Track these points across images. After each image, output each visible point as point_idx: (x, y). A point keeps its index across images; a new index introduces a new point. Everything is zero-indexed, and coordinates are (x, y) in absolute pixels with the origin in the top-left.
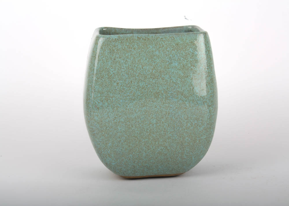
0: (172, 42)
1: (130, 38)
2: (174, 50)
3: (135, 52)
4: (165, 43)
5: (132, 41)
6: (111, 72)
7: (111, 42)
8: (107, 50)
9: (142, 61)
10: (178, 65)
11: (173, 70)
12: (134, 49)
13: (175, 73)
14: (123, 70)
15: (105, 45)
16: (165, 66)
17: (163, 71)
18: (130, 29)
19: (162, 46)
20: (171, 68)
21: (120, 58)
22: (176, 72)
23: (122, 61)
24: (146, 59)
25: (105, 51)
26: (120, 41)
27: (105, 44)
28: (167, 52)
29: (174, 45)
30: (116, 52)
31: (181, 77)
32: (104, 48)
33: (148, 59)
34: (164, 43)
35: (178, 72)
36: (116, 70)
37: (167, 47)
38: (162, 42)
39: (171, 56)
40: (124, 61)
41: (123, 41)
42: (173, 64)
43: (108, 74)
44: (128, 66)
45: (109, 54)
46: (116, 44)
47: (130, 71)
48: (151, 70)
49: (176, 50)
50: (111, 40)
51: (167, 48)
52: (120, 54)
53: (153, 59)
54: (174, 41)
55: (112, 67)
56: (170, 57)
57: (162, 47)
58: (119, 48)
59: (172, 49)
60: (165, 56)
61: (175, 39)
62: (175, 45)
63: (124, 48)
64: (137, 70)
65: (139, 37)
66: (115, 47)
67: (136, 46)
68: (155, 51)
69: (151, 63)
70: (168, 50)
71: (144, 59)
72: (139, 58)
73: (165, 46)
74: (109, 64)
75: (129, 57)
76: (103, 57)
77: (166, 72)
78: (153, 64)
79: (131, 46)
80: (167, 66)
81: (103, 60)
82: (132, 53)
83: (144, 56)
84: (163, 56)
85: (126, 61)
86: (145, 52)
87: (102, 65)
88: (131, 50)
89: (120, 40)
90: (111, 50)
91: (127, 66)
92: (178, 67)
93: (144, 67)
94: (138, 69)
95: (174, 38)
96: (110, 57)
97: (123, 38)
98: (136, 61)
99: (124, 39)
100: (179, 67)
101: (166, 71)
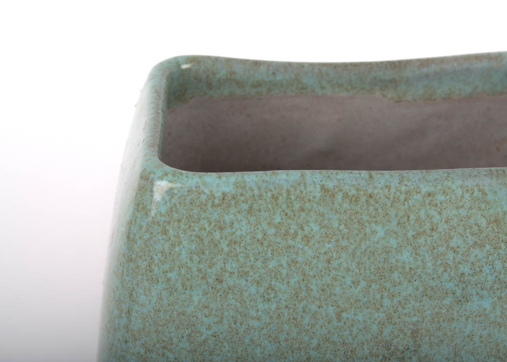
0: (474, 211)
1: (288, 192)
2: (482, 246)
3: (310, 253)
4: (444, 213)
5: (297, 206)
6: (203, 330)
7: (203, 207)
8: (185, 243)
9: (338, 290)
10: (494, 308)
11: (470, 327)
12: (307, 239)
13: (477, 339)
14: (256, 324)
15: (179, 221)
16: (436, 310)
17: (428, 331)
18: (290, 64)
19: (428, 226)
20: (464, 319)
21: (244, 275)
22: (485, 333)
23: (253, 289)
24: (356, 283)
25: (180, 243)
26: (245, 207)
27: (176, 216)
28: (451, 255)
29: (483, 222)
30: (226, 249)
31: (501, 355)
32: (171, 232)
33: (363, 284)
34: (440, 214)
35: (489, 335)
36: (225, 321)
37: (452, 233)
38: (433, 212)
39: (466, 269)
40: (262, 290)
41: (255, 206)
42: (474, 305)
43: (190, 335)
44: (278, 308)
45: (195, 257)
46: (228, 218)
47: (286, 327)
48: (375, 328)
49: (488, 247)
50: (203, 197)
51: (451, 238)
52: (242, 260)
53: (388, 285)
54: (483, 206)
55: (206, 311)
56: (463, 274)
57: (428, 232)
58: (238, 233)
59: (471, 240)
60: (441, 270)
61: (490, 197)
62: (489, 223)
63: (260, 236)
64: (313, 325)
65: (330, 185)
66: (221, 229)
67: (316, 228)
68: (399, 250)
69: (378, 296)
70: (453, 244)
71: (349, 281)
72: (327, 279)
73: (443, 227)
74: (196, 299)
75: (284, 272)
76: (171, 270)
77: (440, 333)
78: (386, 302)
79: (294, 227)
80: (444, 311)
81: (169, 280)
82: (294, 256)
83: (348, 270)
84: (430, 271)
85: (270, 287)
86: (354, 253)
87: (165, 302)
88: (291, 242)
89: (246, 202)
90: (206, 242)
91: (274, 307)
92: (492, 315)
93: (344, 315)
94: (321, 322)
95: (485, 194)
96: (199, 270)
97: (256, 192)
98: (309, 290)
99: (260, 196)
100: (499, 313)
101: (439, 329)
